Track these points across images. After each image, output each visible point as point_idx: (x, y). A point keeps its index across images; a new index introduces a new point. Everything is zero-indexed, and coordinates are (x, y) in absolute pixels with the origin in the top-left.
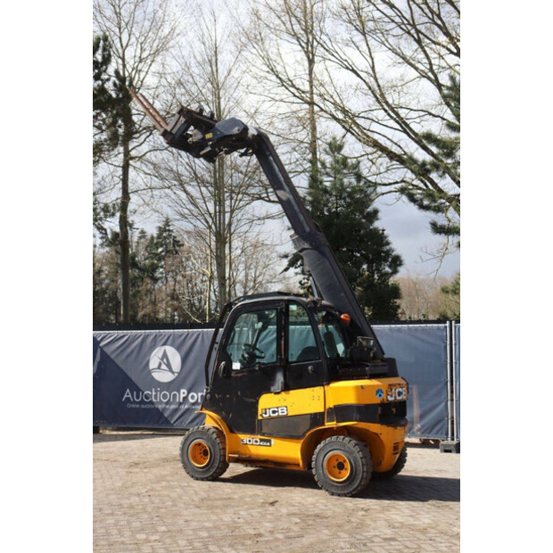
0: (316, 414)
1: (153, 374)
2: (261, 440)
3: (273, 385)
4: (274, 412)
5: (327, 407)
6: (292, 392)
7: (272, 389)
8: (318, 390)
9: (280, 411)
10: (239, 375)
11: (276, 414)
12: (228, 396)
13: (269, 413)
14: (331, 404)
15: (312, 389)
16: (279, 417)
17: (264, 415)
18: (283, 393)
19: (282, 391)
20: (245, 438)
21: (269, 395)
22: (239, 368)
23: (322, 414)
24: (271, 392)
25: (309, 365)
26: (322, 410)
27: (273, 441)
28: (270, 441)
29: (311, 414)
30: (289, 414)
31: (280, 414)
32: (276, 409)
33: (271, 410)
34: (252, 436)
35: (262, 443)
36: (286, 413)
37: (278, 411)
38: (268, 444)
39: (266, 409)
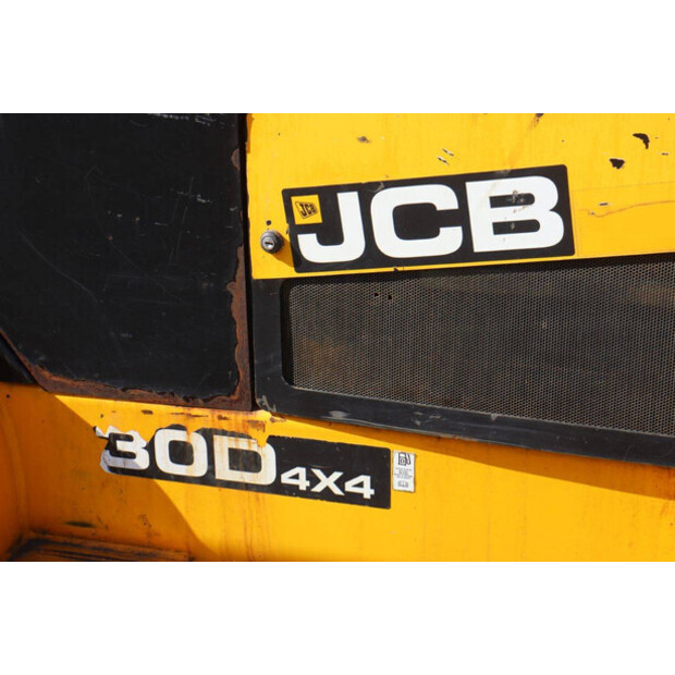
2: (290, 452)
4: (415, 221)
9: (483, 218)
17: (310, 247)
28: (377, 464)
30: (583, 251)
31: (485, 241)
32: (444, 199)
33: (384, 205)
34: (205, 417)
35: (297, 476)
36: (550, 233)
37: (460, 217)
38: (364, 485)
39: (328, 195)
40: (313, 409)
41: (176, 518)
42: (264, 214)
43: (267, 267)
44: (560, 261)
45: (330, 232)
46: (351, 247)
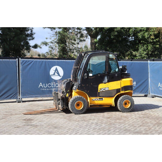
0: (118, 89)
1: (52, 77)
2: (99, 99)
3: (104, 81)
4: (104, 89)
5: (121, 87)
6: (110, 83)
7: (103, 82)
8: (119, 82)
9: (106, 89)
10: (92, 78)
11: (105, 90)
12: (87, 85)
13: (103, 90)
14: (123, 86)
15: (117, 81)
16: (106, 91)
17: (100, 91)
18: (107, 83)
19: (107, 82)
20: (94, 98)
21: (102, 84)
22: (92, 75)
23: (120, 89)
24: (103, 83)
25: (116, 74)
26: (120, 88)
27: (104, 98)
28: (102, 99)
29: (116, 89)
30: (109, 90)
31: (106, 90)
32: (105, 88)
33: (103, 89)
34: (96, 98)
35: (100, 100)
36: (108, 89)
37: (105, 89)
38: (102, 100)
39: (101, 89)
40: (100, 97)
41: (95, 102)
42: (99, 90)
43: (99, 91)
44: (108, 90)
45: (101, 90)
46: (102, 90)
